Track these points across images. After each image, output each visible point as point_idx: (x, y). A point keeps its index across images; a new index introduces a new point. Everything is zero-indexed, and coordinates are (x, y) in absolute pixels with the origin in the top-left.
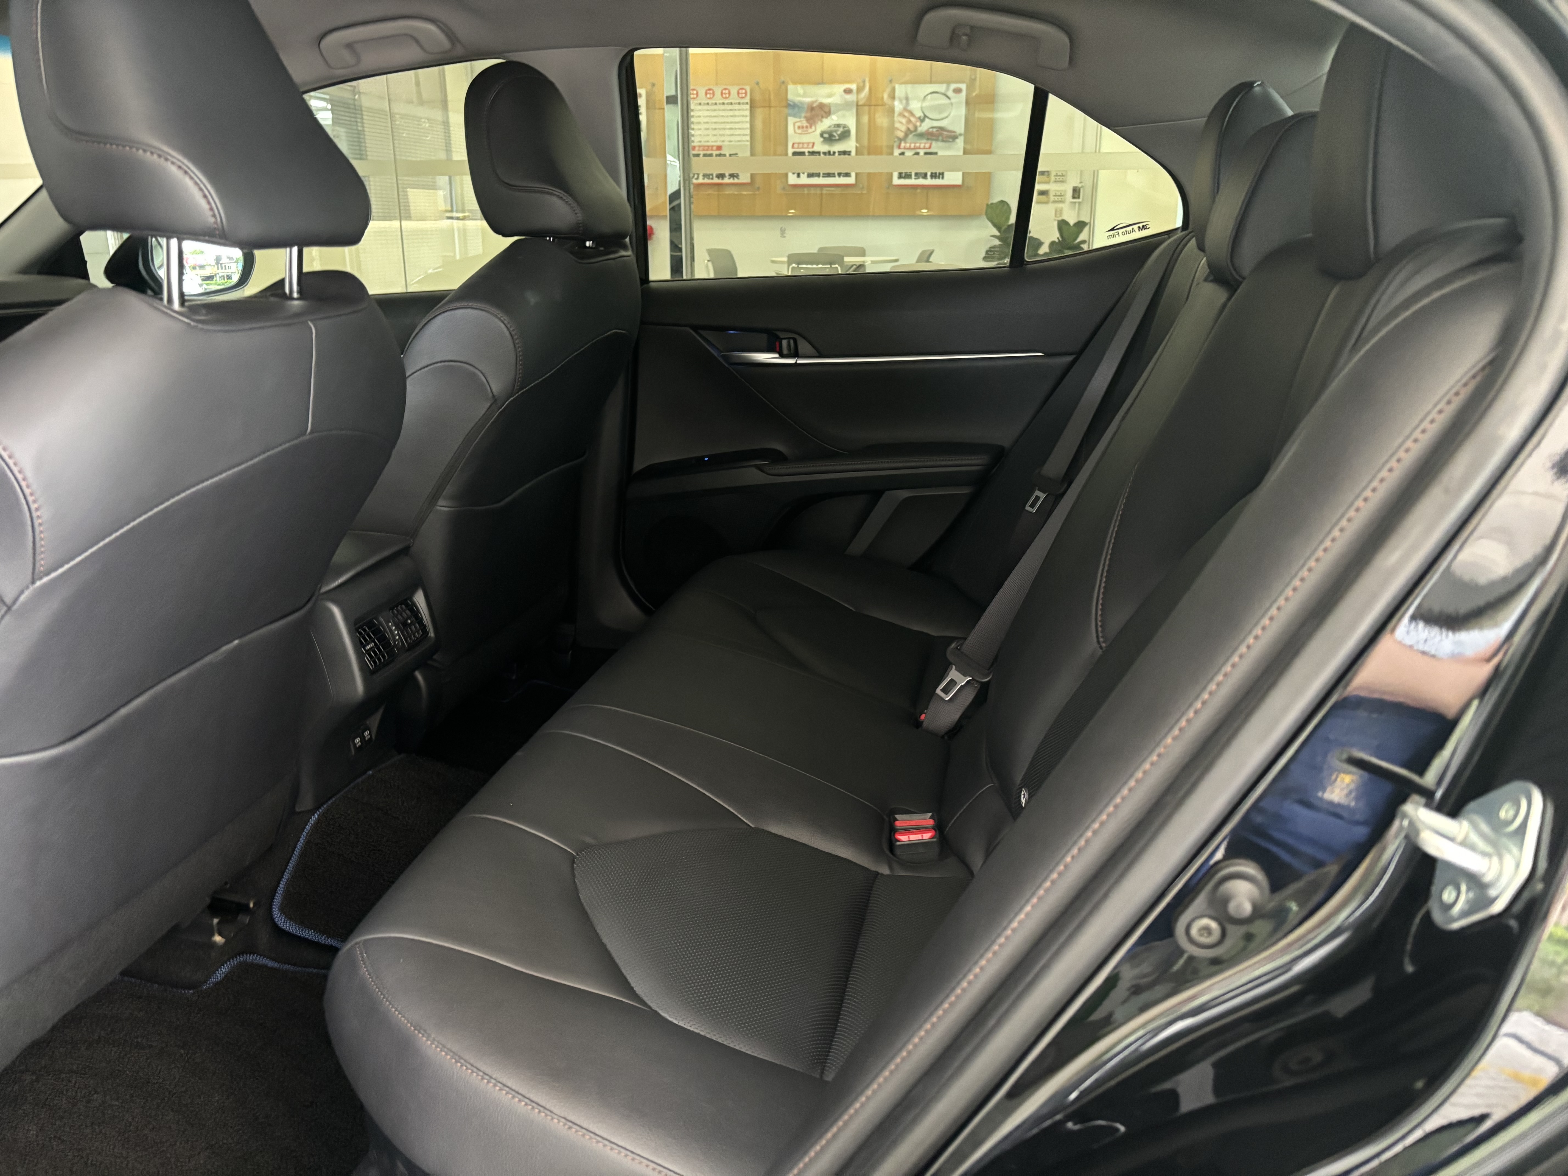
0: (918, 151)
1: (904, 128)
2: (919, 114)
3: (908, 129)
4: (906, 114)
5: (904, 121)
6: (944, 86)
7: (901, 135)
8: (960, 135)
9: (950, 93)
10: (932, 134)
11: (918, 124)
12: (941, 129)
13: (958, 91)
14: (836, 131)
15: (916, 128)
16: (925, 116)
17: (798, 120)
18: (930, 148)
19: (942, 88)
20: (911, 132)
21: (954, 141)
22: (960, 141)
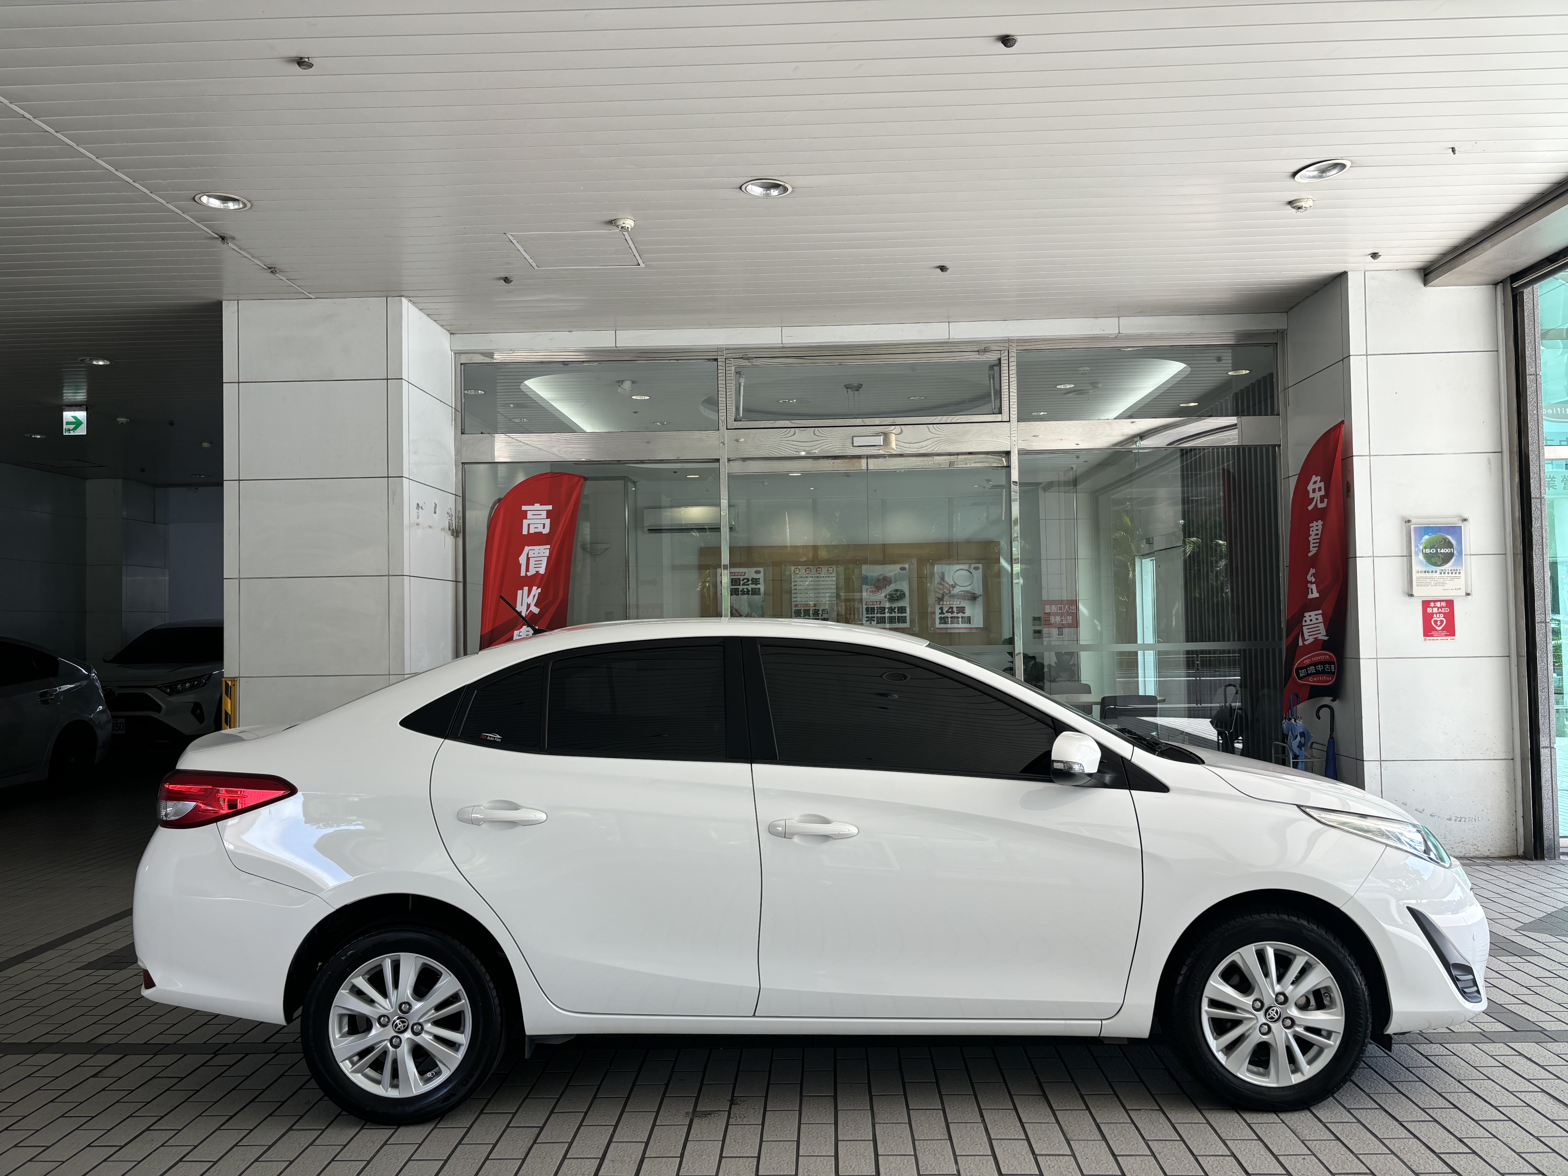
0: (952, 606)
1: (941, 592)
2: (951, 583)
3: (945, 592)
4: (943, 583)
5: (941, 587)
6: (967, 565)
7: (940, 596)
8: (980, 596)
9: (972, 570)
10: (960, 595)
11: (951, 589)
12: (967, 592)
13: (976, 568)
14: (896, 594)
15: (950, 591)
16: (956, 584)
17: (869, 587)
18: (960, 604)
19: (966, 567)
20: (947, 594)
21: (976, 599)
22: (980, 599)
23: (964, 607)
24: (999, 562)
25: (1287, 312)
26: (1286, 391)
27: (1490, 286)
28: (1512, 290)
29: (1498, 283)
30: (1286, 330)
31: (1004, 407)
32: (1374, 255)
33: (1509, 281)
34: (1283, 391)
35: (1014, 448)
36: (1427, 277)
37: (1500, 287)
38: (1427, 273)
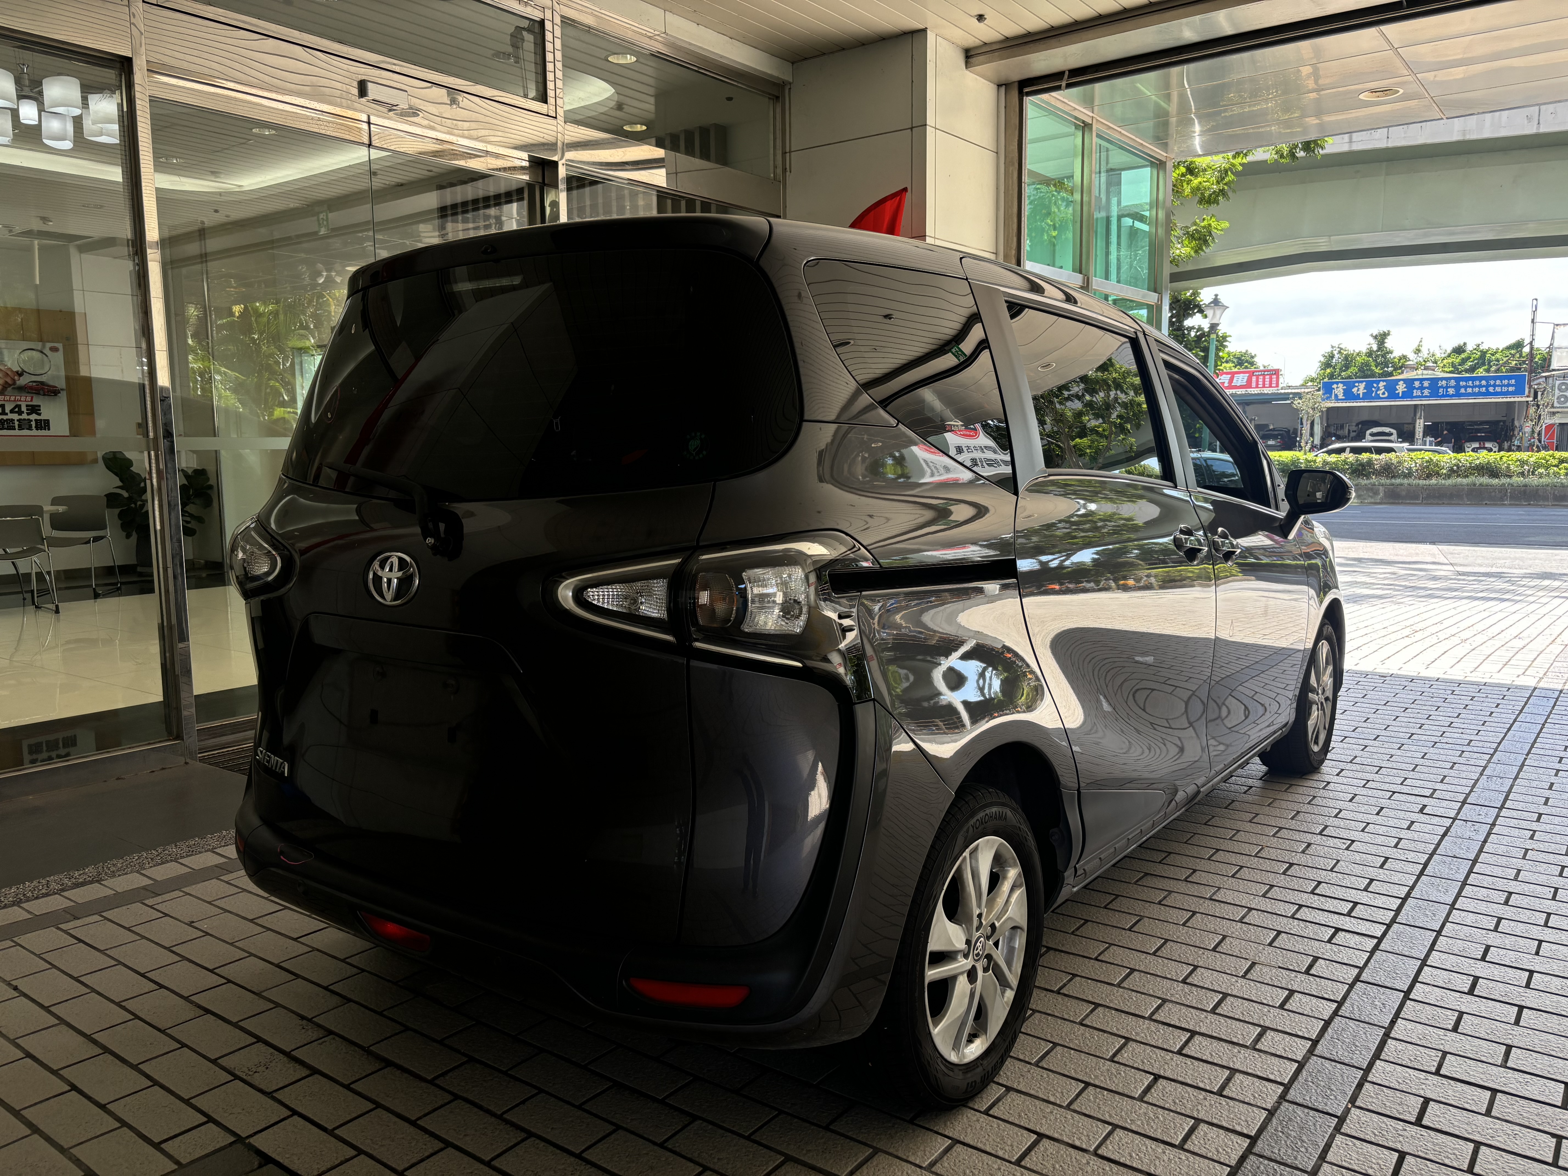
0: (19, 403)
6: (40, 344)
8: (62, 390)
9: (47, 351)
10: (31, 388)
11: (16, 378)
12: (42, 383)
13: (54, 350)
15: (14, 380)
16: (23, 371)
18: (31, 401)
19: (39, 346)
21: (56, 395)
22: (63, 395)
23: (39, 406)
25: (793, 63)
26: (788, 155)
27: (996, 86)
28: (1021, 94)
29: (1003, 85)
30: (790, 84)
31: (550, 93)
32: (981, 18)
33: (1016, 84)
34: (784, 153)
35: (562, 158)
36: (970, 60)
37: (1003, 89)
38: (969, 55)
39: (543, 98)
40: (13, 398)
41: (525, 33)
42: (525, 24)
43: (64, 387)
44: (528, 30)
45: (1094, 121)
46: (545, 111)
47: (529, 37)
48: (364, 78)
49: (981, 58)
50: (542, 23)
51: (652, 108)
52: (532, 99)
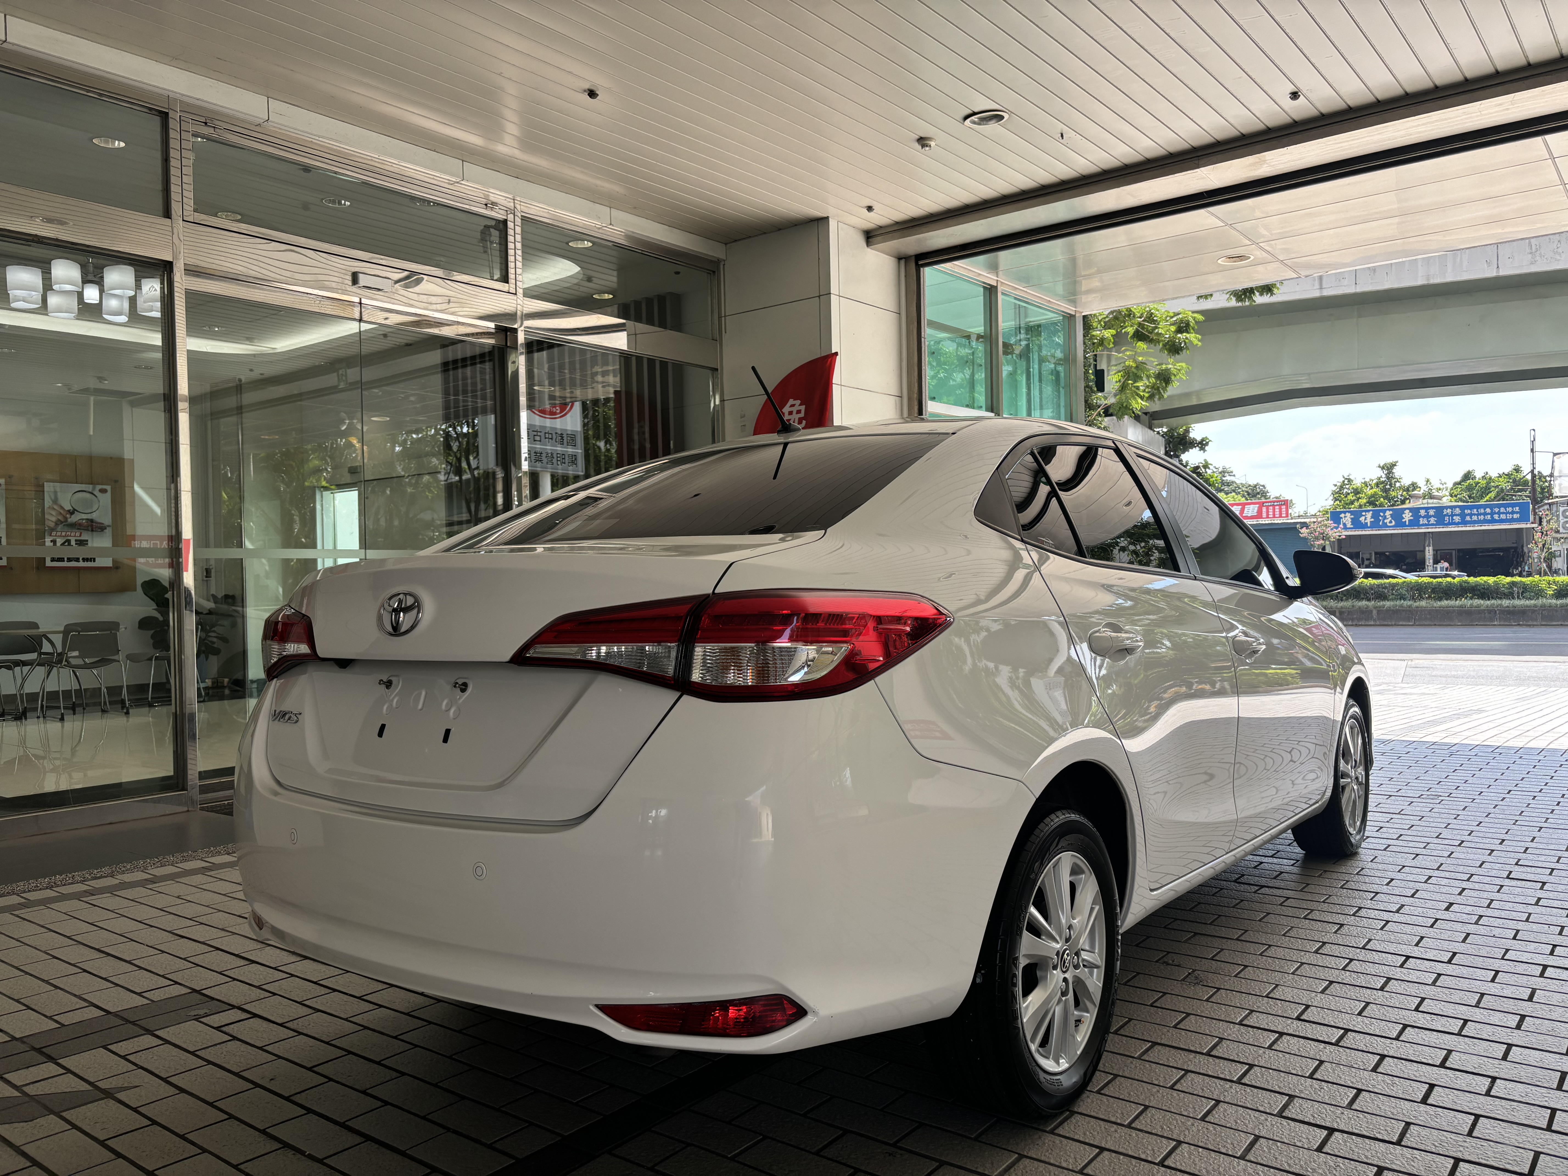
0: (69, 538)
1: (54, 519)
2: (68, 507)
3: (59, 520)
4: (55, 507)
5: (54, 513)
6: (91, 486)
7: (52, 525)
8: (109, 526)
9: (96, 492)
10: (81, 525)
12: (92, 521)
13: (103, 491)
15: (66, 519)
16: (74, 510)
18: (80, 536)
19: (89, 488)
20: (62, 522)
21: (102, 531)
22: (108, 531)
23: (87, 541)
24: (133, 487)
25: (726, 244)
26: (723, 318)
27: (897, 260)
28: (918, 267)
29: (902, 258)
30: (724, 261)
31: (511, 276)
32: (870, 209)
33: (913, 258)
34: (720, 317)
35: (521, 326)
36: (870, 240)
37: (903, 262)
38: (870, 236)
39: (505, 279)
40: (64, 534)
41: (492, 230)
42: (493, 223)
43: (110, 524)
44: (495, 227)
45: (999, 284)
46: (506, 289)
47: (495, 234)
48: (356, 270)
49: (879, 238)
50: (505, 222)
51: (615, 279)
52: (496, 280)
